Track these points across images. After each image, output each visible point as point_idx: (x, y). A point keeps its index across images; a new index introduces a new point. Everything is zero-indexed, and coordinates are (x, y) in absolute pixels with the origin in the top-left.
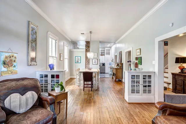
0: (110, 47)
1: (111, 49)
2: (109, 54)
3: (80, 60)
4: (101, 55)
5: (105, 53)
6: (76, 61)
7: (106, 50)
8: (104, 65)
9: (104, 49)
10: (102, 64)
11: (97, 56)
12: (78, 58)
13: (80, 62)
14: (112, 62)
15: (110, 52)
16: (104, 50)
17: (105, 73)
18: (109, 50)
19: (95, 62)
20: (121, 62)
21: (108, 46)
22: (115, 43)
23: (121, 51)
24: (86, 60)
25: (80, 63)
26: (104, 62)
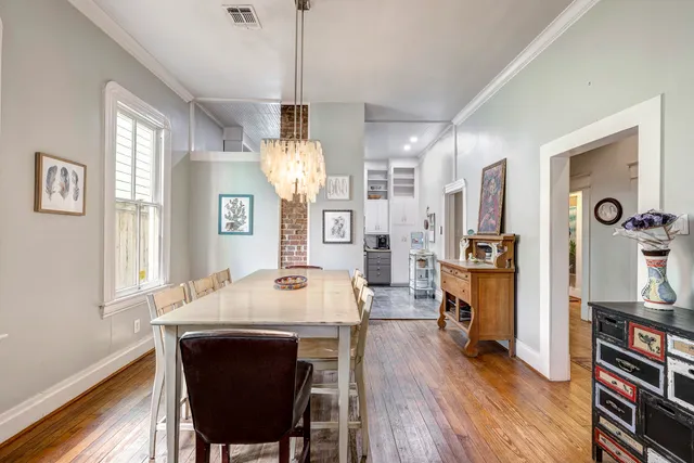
0: (417, 157)
1: (420, 166)
2: (411, 190)
3: (247, 214)
4: (369, 198)
5: (392, 185)
6: (225, 222)
7: (397, 170)
8: (383, 242)
9: (382, 167)
10: (374, 240)
11: (347, 197)
12: (234, 204)
13: (245, 228)
14: (424, 231)
15: (412, 181)
16: (386, 173)
17: (387, 285)
18: (411, 171)
19: (338, 230)
20: (502, 230)
21: (407, 148)
22: (448, 126)
23: (504, 163)
24: (283, 216)
25: (251, 233)
26: (383, 231)
